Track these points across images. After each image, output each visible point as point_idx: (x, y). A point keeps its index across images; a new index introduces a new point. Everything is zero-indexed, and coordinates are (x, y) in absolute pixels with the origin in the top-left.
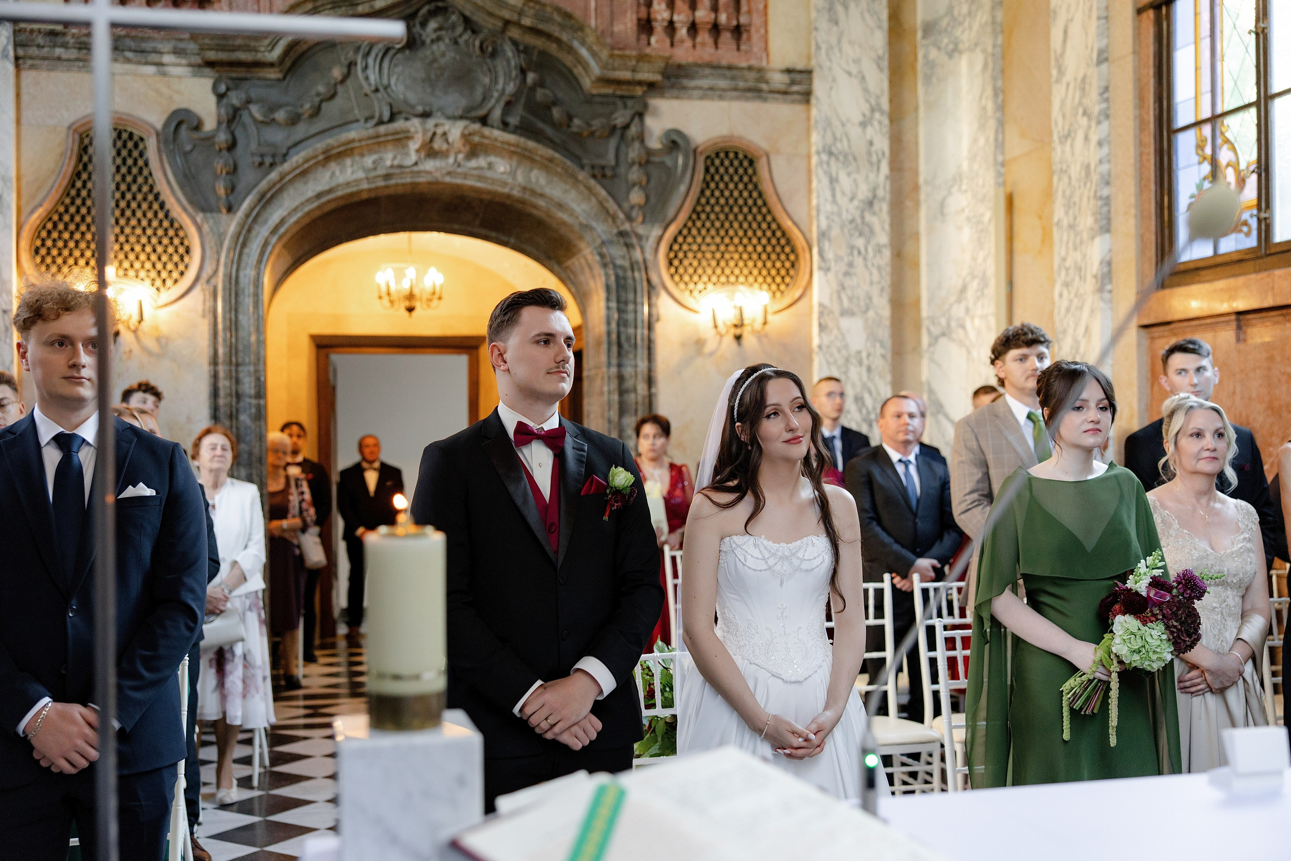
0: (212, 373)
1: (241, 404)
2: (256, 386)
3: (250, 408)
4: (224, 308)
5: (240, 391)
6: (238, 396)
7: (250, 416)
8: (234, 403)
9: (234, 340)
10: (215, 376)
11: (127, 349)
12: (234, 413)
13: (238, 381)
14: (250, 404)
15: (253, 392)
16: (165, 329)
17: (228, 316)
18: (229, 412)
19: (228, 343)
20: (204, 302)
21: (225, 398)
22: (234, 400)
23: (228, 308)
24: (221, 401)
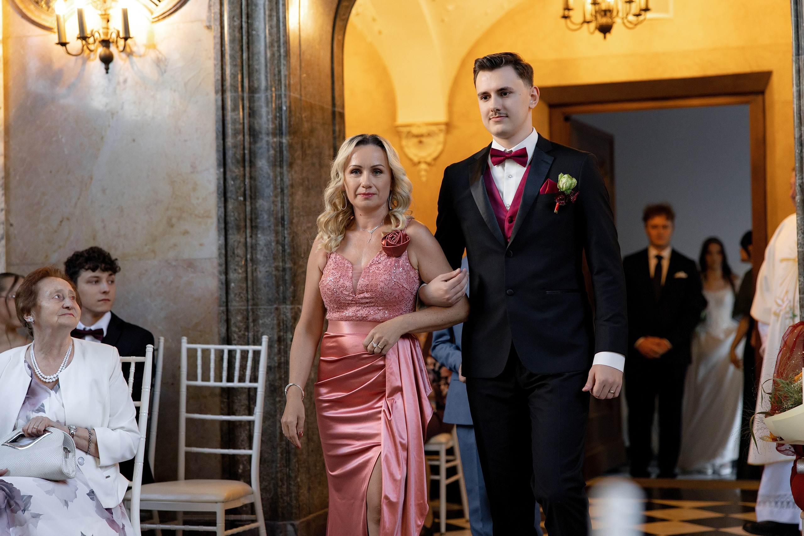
0: (220, 103)
1: (258, 145)
2: (275, 117)
3: (268, 150)
4: (230, 12)
5: (257, 127)
6: (254, 134)
7: (268, 160)
8: (247, 145)
9: (245, 56)
10: (223, 108)
11: (121, 79)
12: (247, 157)
13: (252, 113)
14: (268, 142)
15: (271, 126)
16: (164, 48)
17: (237, 23)
18: (239, 157)
19: (239, 61)
20: (210, 6)
21: (235, 134)
22: (247, 137)
23: (238, 11)
24: (230, 141)
